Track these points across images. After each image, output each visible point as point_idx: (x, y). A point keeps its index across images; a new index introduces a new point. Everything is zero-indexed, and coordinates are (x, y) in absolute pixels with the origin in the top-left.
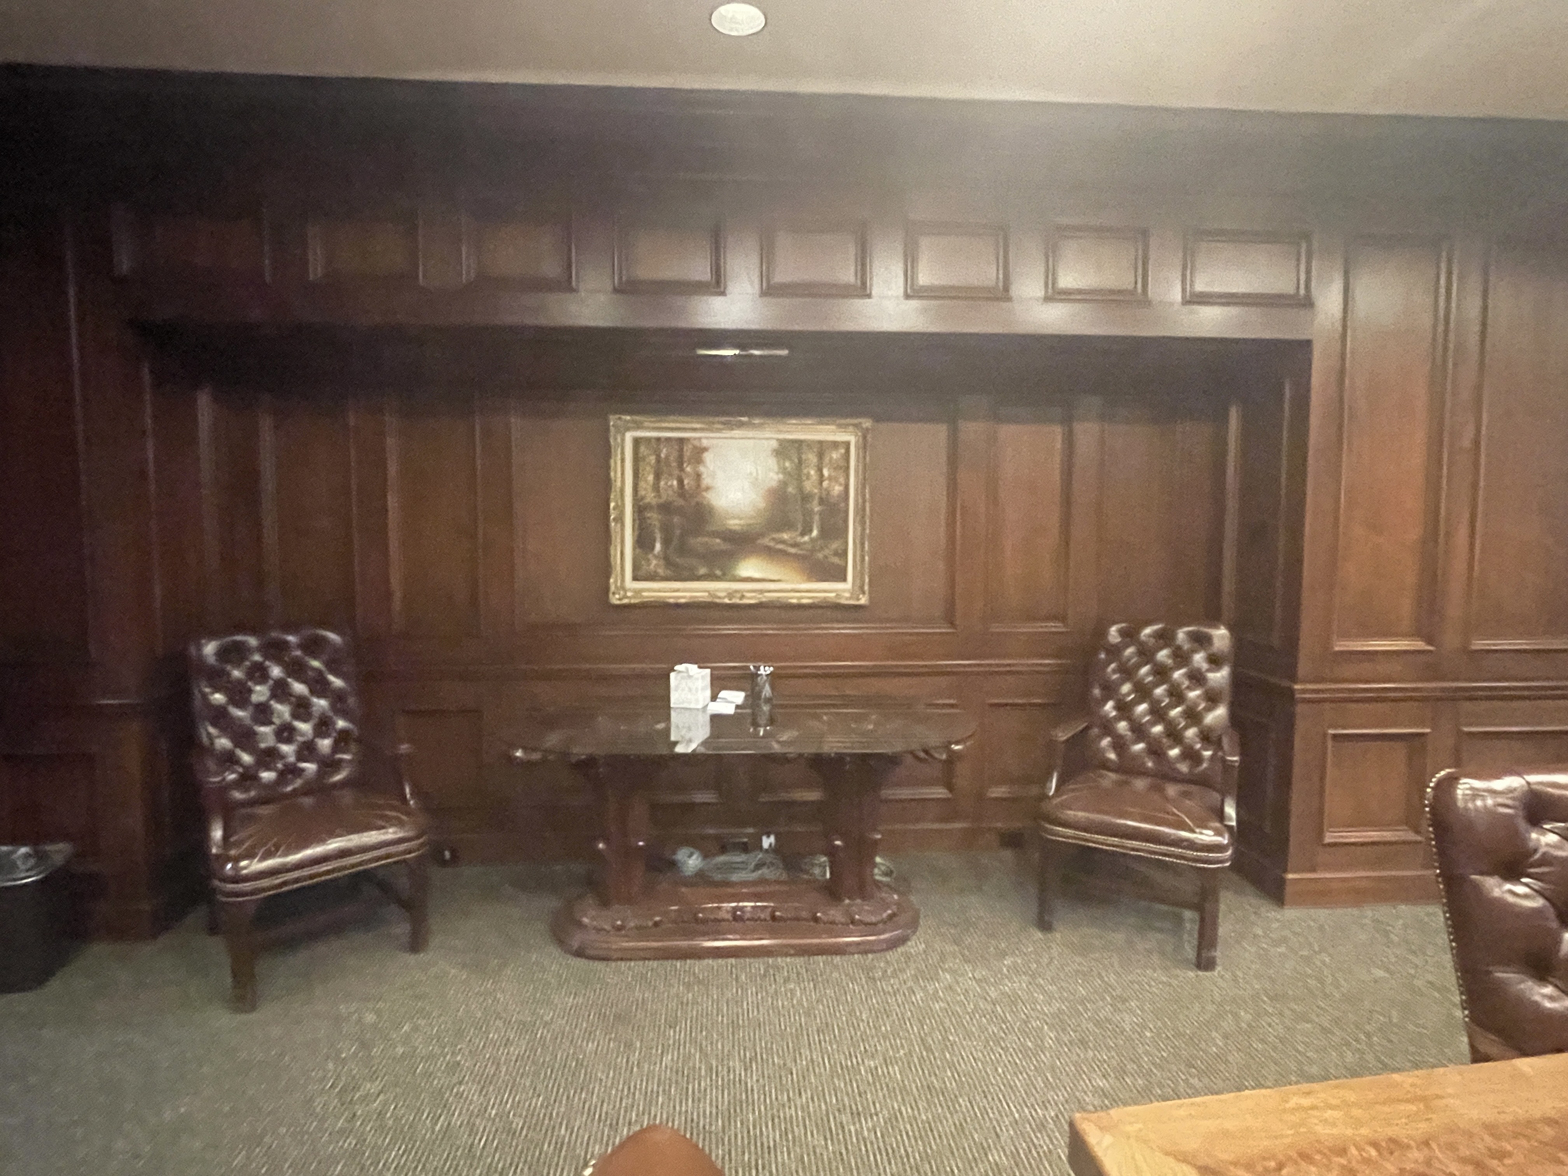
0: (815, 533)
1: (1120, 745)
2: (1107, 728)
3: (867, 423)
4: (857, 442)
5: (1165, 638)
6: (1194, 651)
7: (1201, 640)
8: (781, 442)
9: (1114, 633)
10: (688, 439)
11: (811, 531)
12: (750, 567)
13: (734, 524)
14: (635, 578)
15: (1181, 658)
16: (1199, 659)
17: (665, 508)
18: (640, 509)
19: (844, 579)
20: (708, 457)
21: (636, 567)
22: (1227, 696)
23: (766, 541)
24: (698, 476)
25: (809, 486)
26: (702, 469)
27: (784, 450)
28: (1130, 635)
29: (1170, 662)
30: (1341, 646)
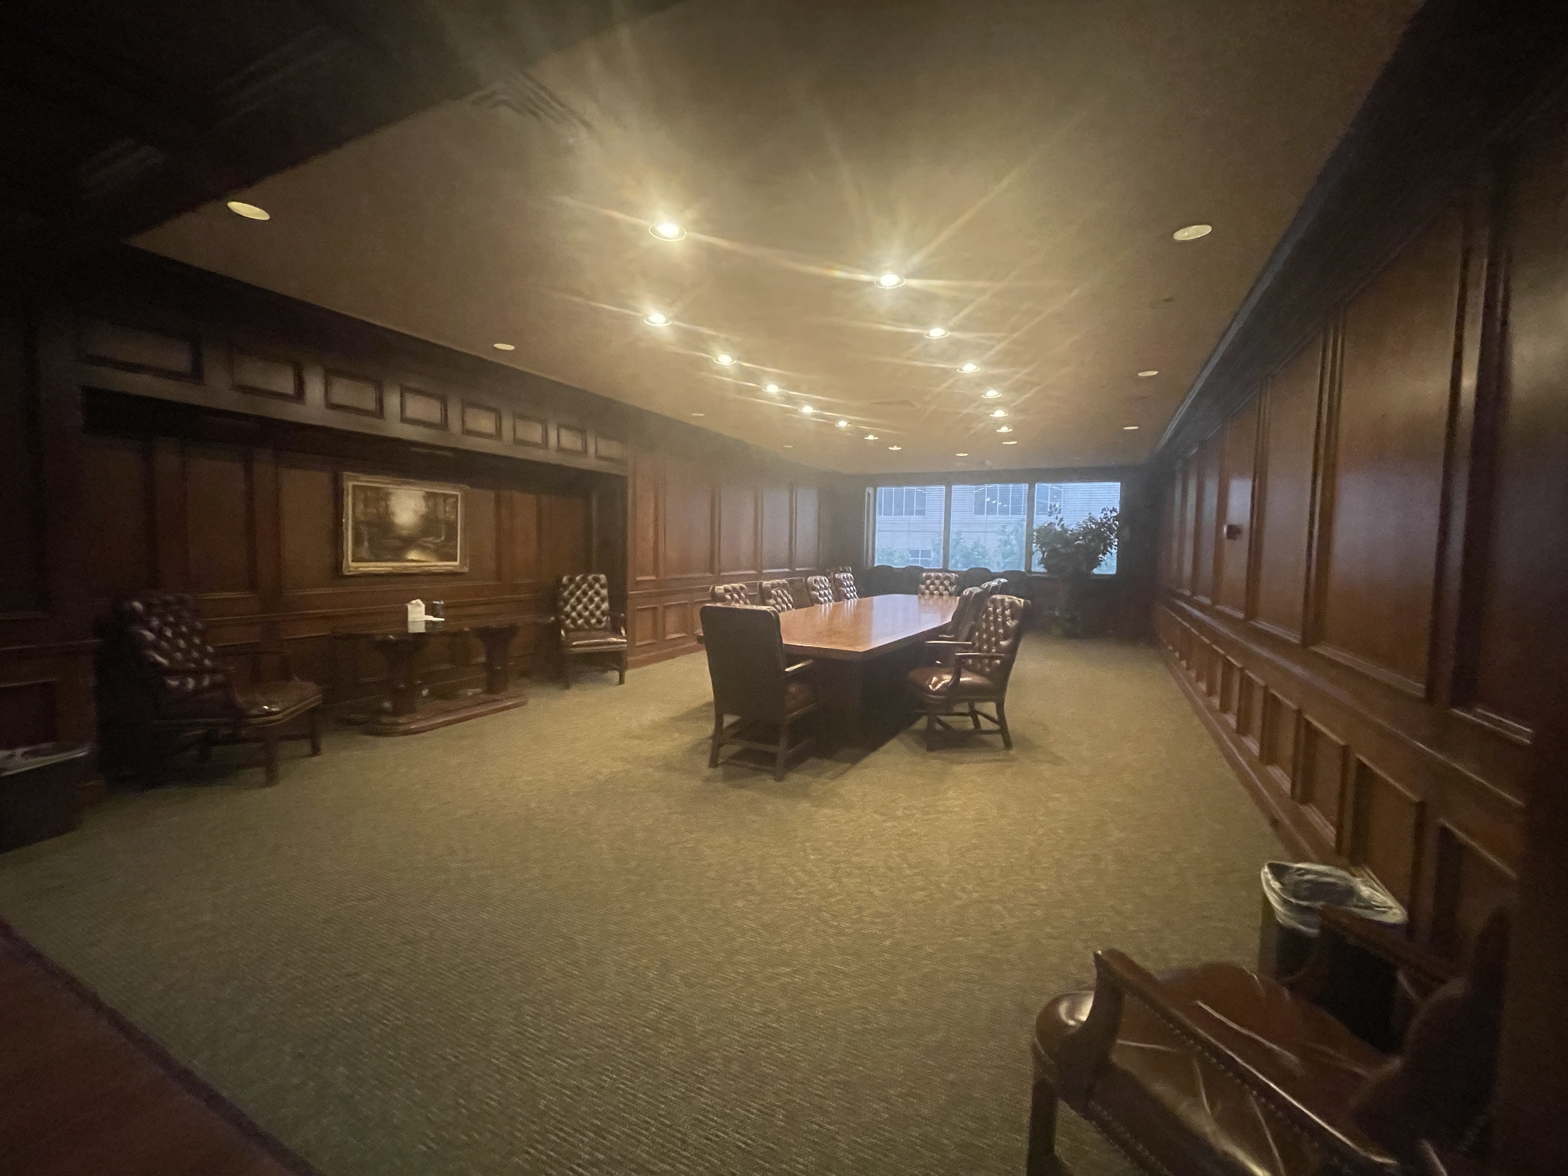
0: (443, 538)
1: (574, 621)
2: (568, 616)
3: (467, 487)
4: (462, 496)
5: (584, 579)
6: (595, 583)
7: (597, 580)
8: (427, 493)
9: (565, 579)
10: (383, 488)
11: (441, 537)
12: (413, 555)
13: (405, 533)
14: (353, 561)
15: (591, 587)
16: (597, 586)
17: (370, 524)
18: (356, 523)
19: (456, 560)
20: (393, 498)
21: (353, 555)
22: (607, 598)
23: (420, 542)
24: (387, 506)
25: (441, 515)
26: (388, 502)
27: (429, 496)
28: (571, 580)
29: (587, 588)
30: (639, 579)
